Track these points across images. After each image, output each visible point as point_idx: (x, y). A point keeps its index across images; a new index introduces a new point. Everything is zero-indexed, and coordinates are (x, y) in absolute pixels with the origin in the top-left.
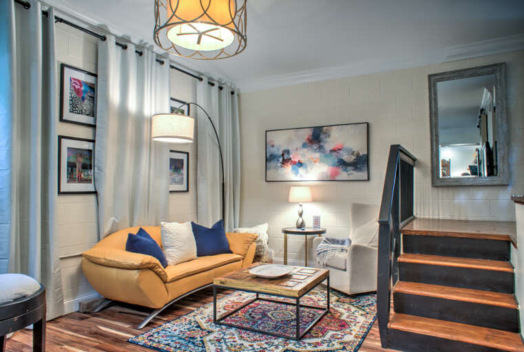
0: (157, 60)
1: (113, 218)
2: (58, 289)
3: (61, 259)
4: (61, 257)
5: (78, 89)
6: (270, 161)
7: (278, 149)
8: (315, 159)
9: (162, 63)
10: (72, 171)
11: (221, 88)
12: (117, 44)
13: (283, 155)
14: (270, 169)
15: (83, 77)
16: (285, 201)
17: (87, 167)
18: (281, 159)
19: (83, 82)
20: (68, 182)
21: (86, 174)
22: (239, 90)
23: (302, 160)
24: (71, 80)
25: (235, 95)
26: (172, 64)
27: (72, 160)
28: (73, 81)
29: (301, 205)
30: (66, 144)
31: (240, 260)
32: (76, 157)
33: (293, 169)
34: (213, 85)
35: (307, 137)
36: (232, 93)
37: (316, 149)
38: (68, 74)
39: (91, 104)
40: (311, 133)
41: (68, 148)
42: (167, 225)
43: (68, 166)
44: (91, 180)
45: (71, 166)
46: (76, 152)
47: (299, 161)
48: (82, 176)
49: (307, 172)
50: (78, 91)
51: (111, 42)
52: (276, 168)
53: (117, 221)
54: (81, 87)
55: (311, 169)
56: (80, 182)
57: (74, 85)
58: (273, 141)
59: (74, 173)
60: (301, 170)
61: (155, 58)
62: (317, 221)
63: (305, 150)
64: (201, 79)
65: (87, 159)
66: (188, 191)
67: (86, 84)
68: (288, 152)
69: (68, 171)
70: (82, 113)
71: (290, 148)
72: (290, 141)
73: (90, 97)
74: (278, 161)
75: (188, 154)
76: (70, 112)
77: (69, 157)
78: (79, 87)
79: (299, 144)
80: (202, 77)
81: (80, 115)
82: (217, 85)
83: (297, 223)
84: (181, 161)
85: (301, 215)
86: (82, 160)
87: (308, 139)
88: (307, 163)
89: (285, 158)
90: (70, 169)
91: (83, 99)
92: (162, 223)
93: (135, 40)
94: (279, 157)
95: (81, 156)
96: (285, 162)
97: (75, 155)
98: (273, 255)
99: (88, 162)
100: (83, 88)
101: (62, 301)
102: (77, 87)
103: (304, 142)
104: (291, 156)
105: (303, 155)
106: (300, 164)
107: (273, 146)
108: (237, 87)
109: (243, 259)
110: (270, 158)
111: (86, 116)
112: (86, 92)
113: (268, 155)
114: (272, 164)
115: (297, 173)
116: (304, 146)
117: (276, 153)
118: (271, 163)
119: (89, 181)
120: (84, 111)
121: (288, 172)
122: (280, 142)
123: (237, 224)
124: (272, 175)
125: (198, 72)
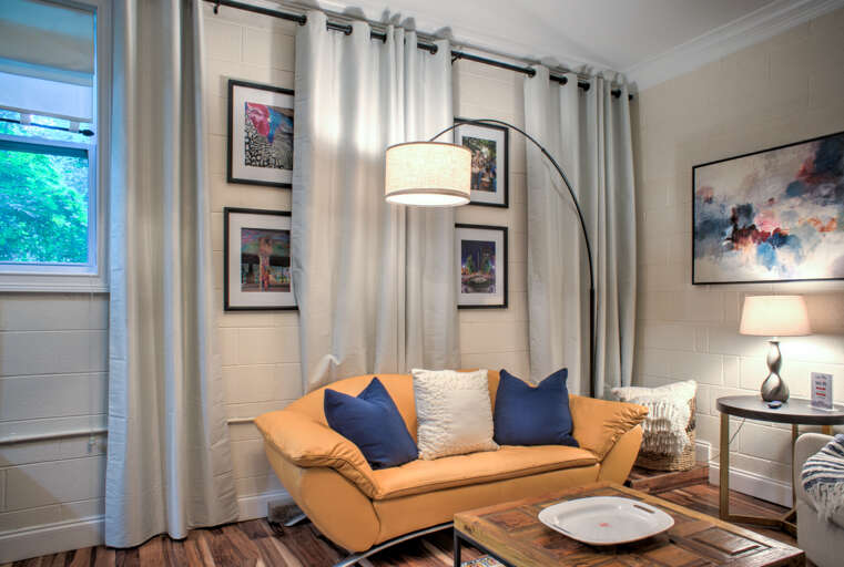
0: (420, 46)
1: (330, 357)
2: (223, 477)
3: (230, 424)
4: (230, 420)
5: (261, 122)
6: (703, 237)
7: (723, 207)
8: (825, 224)
9: (434, 50)
10: (251, 269)
11: (584, 87)
12: (330, 26)
13: (734, 220)
14: (702, 255)
15: (268, 99)
16: (730, 333)
17: (282, 261)
18: (729, 231)
19: (270, 108)
20: (244, 289)
21: (279, 274)
22: (634, 86)
23: (786, 228)
24: (246, 108)
25: (625, 96)
26: (457, 49)
27: (252, 250)
28: (251, 108)
29: (776, 343)
30: (238, 221)
31: (594, 464)
32: (259, 245)
33: (761, 251)
34: (563, 81)
35: (801, 167)
36: (616, 94)
37: (827, 196)
38: (242, 96)
39: (287, 146)
40: (813, 155)
41: (243, 229)
42: (425, 376)
43: (243, 261)
44: (288, 286)
45: (249, 260)
46: (258, 236)
47: (777, 231)
48: (271, 278)
49: (799, 259)
50: (260, 126)
51: (317, 23)
52: (718, 252)
53: (338, 363)
54: (266, 116)
55: (813, 249)
56: (266, 290)
57: (253, 115)
58: (710, 189)
59: (255, 273)
60: (783, 255)
61: (413, 40)
62: (822, 386)
63: (795, 201)
64: (532, 73)
65: (280, 248)
66: (505, 305)
67: (276, 110)
68: (746, 211)
69: (243, 269)
70: (269, 165)
71: (753, 201)
72: (753, 183)
73: (285, 133)
74: (723, 234)
75: (505, 230)
76: (247, 164)
77: (244, 246)
78: (261, 118)
79: (776, 188)
80: (535, 67)
81: (266, 169)
82: (572, 80)
83: (764, 388)
84: (490, 246)
85: (775, 367)
86: (269, 250)
87: (804, 172)
88: (800, 235)
89: (740, 227)
90: (247, 266)
91: (271, 139)
92: (414, 371)
93: (374, 14)
94: (727, 226)
95: (267, 241)
96: (739, 236)
97: (257, 241)
98: (710, 457)
99: (281, 254)
100: (269, 120)
101: (233, 497)
102: (259, 118)
103: (793, 179)
104: (755, 221)
105: (791, 215)
106: (780, 239)
107: (709, 200)
108: (630, 80)
109: (601, 463)
110: (702, 231)
111: (277, 170)
112: (275, 125)
113: (698, 221)
114: (708, 243)
115: (770, 263)
116: (792, 190)
117: (718, 216)
118: (704, 241)
119: (285, 288)
120: (272, 161)
121: (748, 261)
122: (727, 188)
123: (628, 379)
124: (706, 268)
125: (525, 60)
